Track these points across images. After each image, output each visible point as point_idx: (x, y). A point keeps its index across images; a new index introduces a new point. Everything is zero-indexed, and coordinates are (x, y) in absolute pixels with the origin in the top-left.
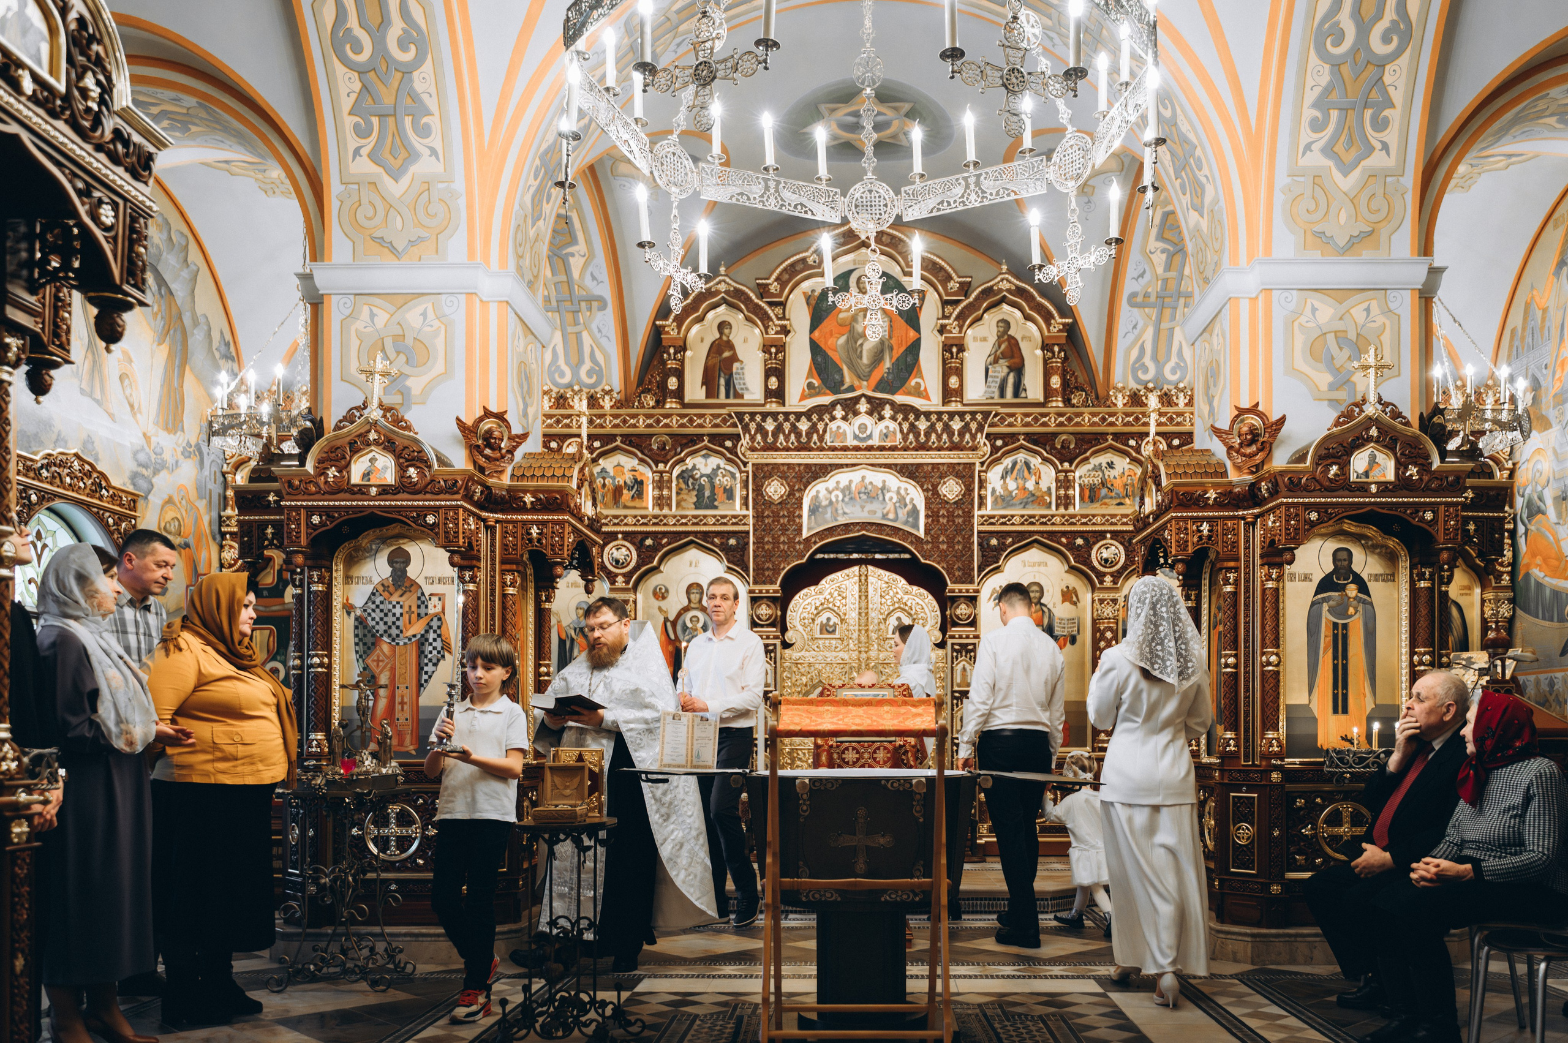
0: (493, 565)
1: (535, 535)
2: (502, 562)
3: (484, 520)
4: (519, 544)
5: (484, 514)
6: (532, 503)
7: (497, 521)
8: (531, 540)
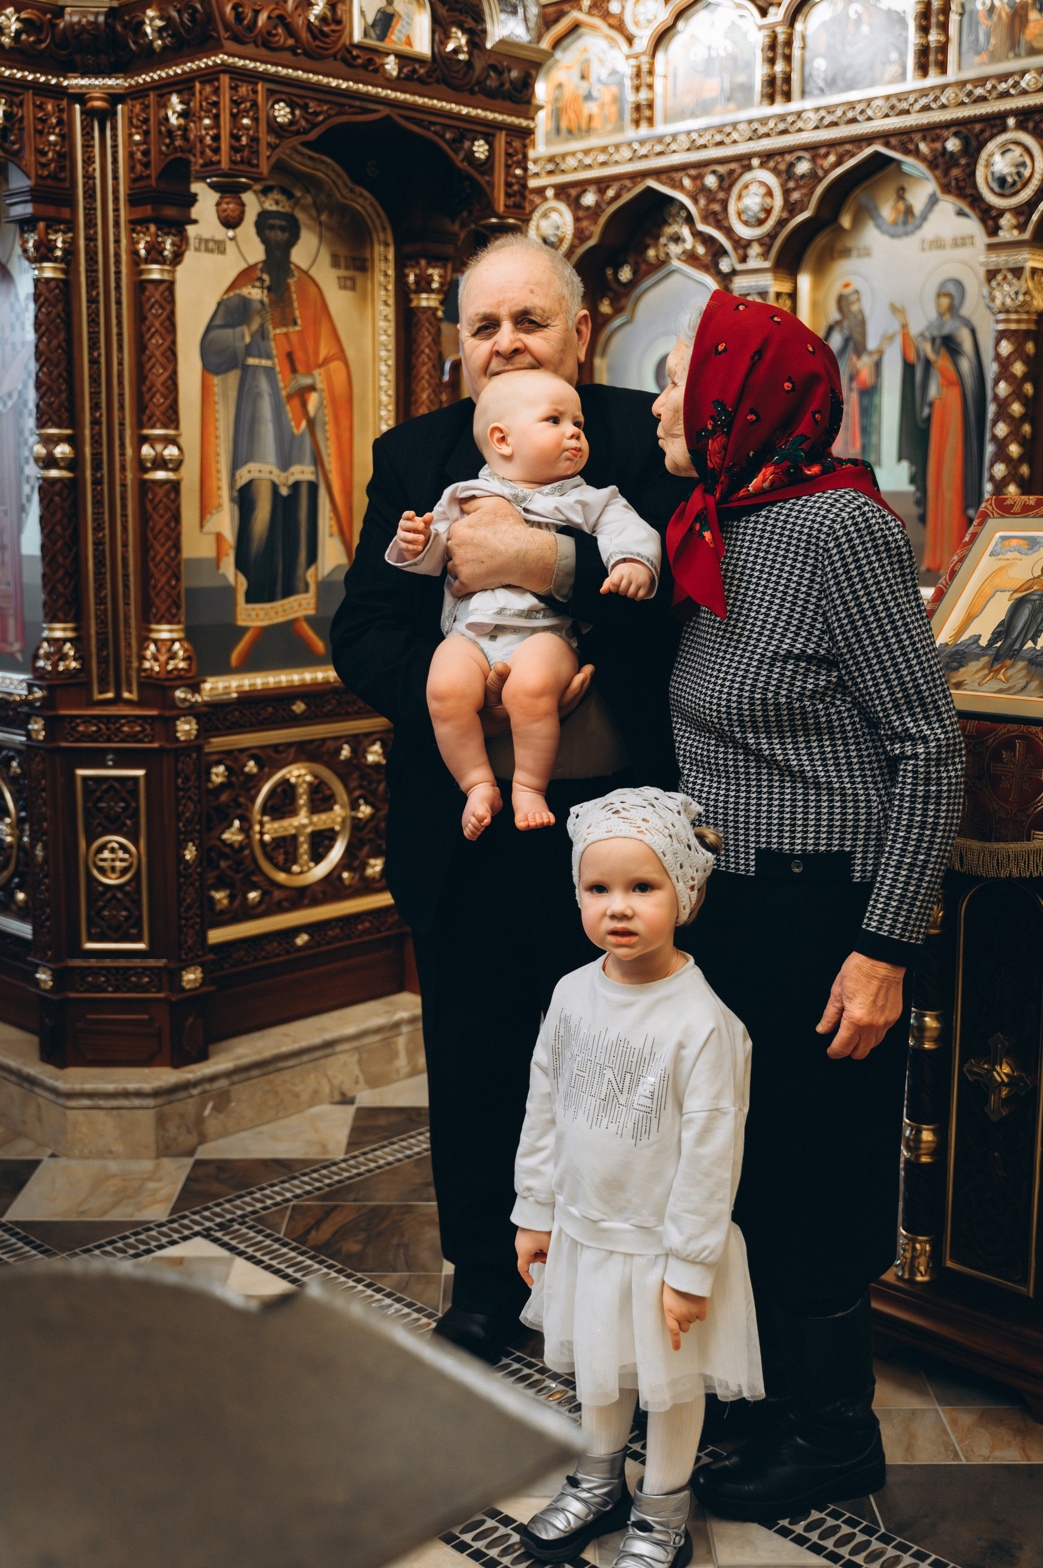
0: (116, 210)
1: (174, 120)
2: (133, 201)
3: (81, 98)
4: (153, 153)
5: (76, 82)
6: (160, 31)
7: (114, 98)
8: (170, 133)
